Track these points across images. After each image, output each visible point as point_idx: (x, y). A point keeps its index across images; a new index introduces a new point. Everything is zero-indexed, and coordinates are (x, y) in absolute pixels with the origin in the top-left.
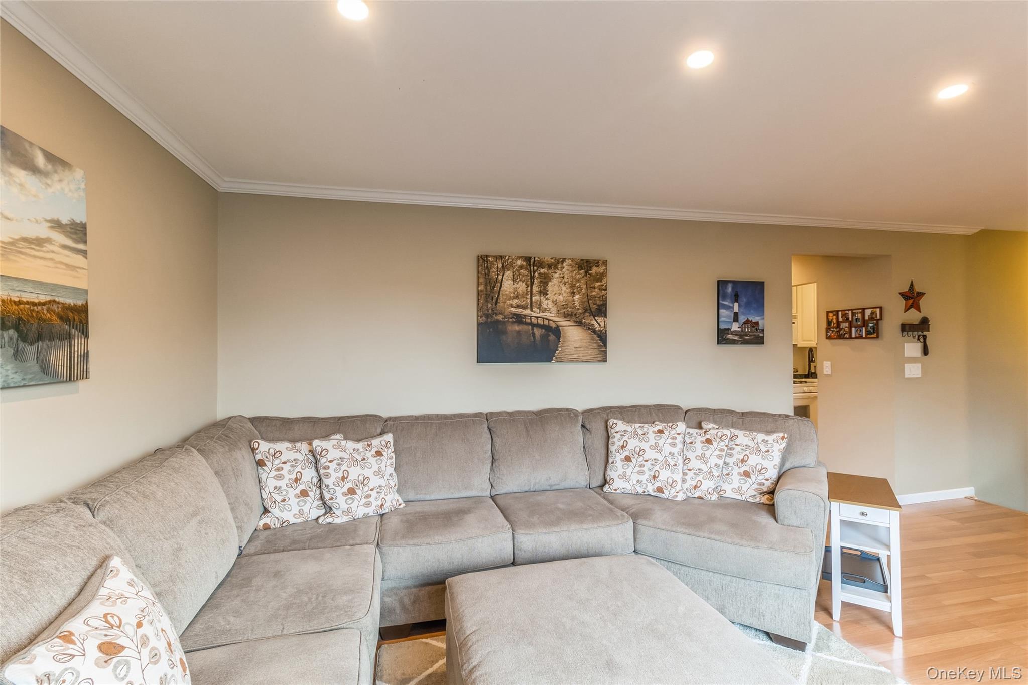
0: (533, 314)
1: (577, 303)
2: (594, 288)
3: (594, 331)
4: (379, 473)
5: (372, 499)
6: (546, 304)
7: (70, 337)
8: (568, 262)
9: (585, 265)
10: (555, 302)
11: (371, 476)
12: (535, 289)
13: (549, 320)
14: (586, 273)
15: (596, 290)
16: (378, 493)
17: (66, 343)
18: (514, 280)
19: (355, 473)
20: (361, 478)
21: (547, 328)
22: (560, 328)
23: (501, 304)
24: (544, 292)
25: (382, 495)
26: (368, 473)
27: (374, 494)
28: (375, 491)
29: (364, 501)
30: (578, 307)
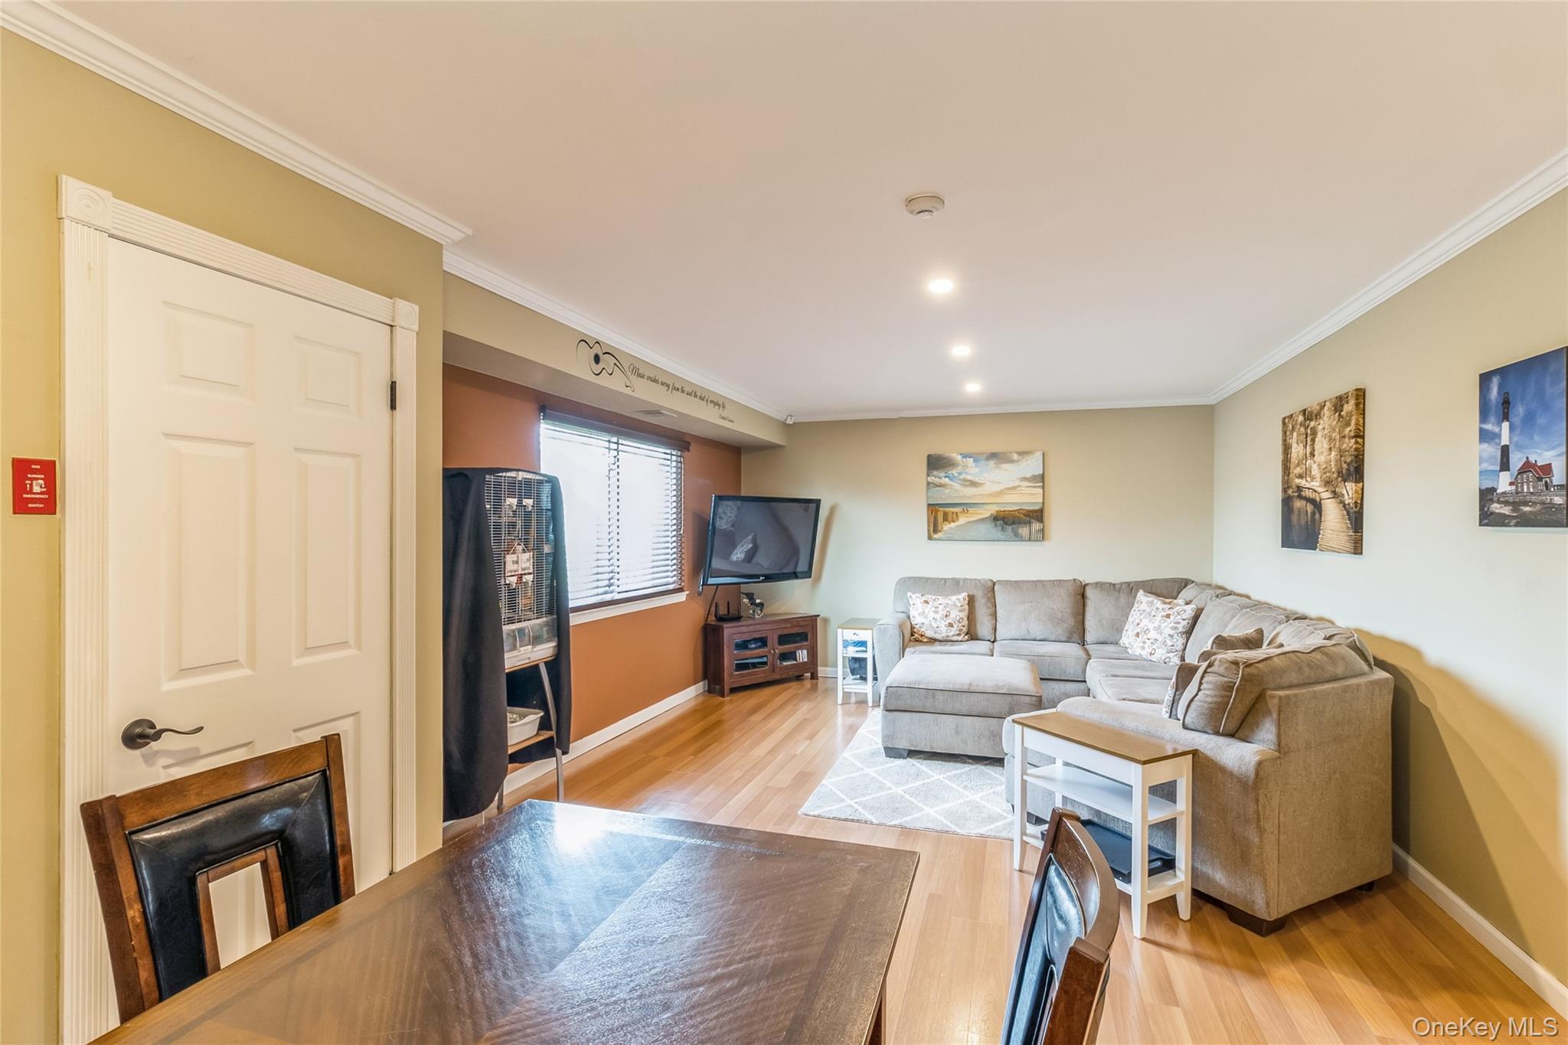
0: (1308, 485)
1: (1333, 464)
2: (1344, 437)
3: (1342, 502)
4: (1158, 629)
5: (1146, 646)
6: (1315, 471)
7: (1030, 523)
8: (1328, 404)
9: (1339, 403)
10: (1319, 465)
11: (1151, 628)
12: (1309, 450)
13: (1315, 491)
14: (1340, 415)
15: (1347, 440)
16: (1152, 643)
17: (1028, 525)
18: (1297, 443)
19: (1145, 623)
20: (1145, 629)
21: (1312, 501)
22: (1322, 501)
23: (1291, 475)
24: (1312, 455)
25: (1155, 647)
26: (1151, 626)
27: (1148, 642)
28: (1150, 641)
29: (1141, 644)
30: (1333, 470)
